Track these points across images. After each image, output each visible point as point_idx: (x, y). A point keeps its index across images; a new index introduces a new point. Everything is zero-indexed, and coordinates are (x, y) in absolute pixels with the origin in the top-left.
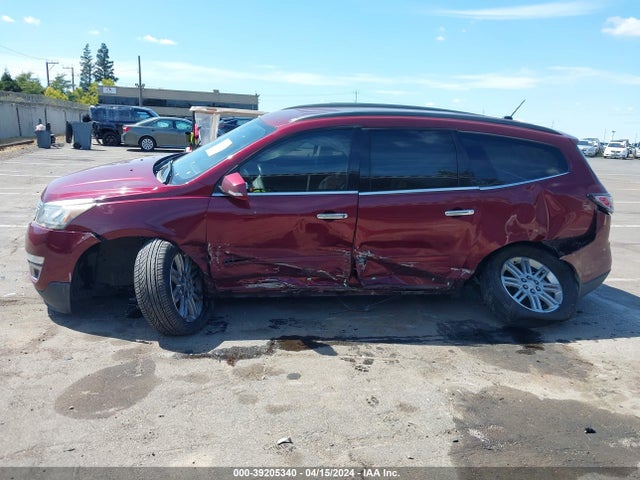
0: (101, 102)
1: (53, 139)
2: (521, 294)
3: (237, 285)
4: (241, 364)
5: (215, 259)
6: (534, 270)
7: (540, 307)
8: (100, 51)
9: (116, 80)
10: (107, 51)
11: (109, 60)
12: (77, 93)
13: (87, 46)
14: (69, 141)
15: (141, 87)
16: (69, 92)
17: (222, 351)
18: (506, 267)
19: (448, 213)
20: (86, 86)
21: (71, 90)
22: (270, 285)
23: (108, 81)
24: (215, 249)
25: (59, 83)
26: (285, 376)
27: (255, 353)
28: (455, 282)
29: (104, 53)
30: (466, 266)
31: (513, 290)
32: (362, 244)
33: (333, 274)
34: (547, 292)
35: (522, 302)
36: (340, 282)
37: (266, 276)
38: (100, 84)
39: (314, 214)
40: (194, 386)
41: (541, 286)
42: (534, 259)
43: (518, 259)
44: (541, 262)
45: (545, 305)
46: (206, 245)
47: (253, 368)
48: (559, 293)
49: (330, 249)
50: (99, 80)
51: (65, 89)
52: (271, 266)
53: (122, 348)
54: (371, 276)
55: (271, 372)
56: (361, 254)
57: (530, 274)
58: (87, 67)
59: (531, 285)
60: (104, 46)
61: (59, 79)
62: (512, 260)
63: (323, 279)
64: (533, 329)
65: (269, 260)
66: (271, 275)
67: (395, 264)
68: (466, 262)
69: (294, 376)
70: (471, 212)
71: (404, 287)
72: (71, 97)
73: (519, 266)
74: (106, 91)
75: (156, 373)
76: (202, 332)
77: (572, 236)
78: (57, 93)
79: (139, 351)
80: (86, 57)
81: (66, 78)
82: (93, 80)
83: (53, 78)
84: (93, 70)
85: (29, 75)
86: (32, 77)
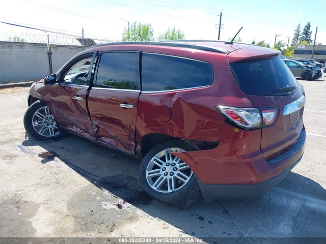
8: (306, 27)
10: (310, 26)
11: (310, 31)
12: (288, 49)
13: (299, 25)
19: (121, 105)
20: (293, 45)
21: (285, 48)
23: (304, 42)
25: (279, 45)
29: (308, 27)
39: (73, 96)
51: (282, 48)
54: (103, 136)
56: (94, 122)
58: (297, 35)
60: (309, 24)
61: (279, 43)
70: (132, 106)
72: (284, 51)
74: (299, 47)
82: (299, 42)
83: (277, 43)
84: (300, 37)
85: (264, 42)
86: (265, 43)
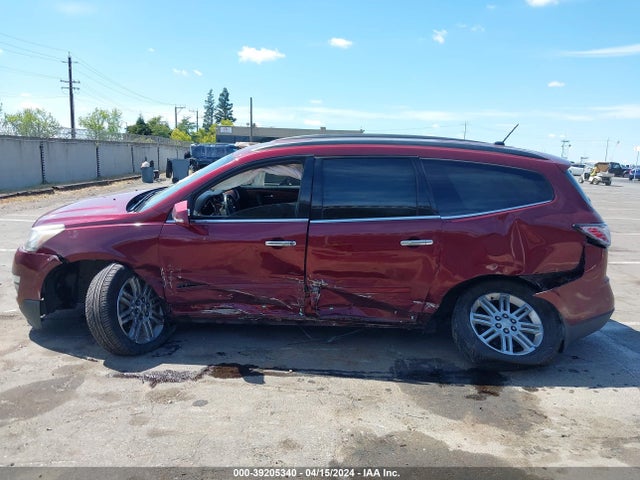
0: (218, 141)
1: (157, 174)
2: (493, 333)
3: (192, 310)
4: (161, 387)
5: (169, 283)
6: (513, 308)
7: (511, 348)
8: (222, 95)
9: (234, 120)
10: (228, 94)
11: (229, 103)
12: (200, 134)
13: (211, 91)
14: (168, 176)
15: (253, 126)
16: (193, 133)
17: (154, 373)
18: (478, 303)
19: (404, 243)
20: (207, 127)
21: (195, 131)
22: (226, 311)
23: (227, 122)
24: (168, 274)
25: (185, 125)
26: (191, 402)
27: (184, 377)
28: (420, 317)
29: (225, 96)
30: (429, 299)
31: (481, 328)
32: (315, 272)
33: (288, 302)
34: (524, 333)
35: (491, 343)
36: (296, 310)
37: (221, 302)
38: (220, 124)
39: (263, 241)
40: (101, 404)
41: (518, 325)
42: (515, 295)
43: (496, 295)
44: (524, 300)
45: (518, 347)
46: (158, 270)
47: (168, 393)
48: (539, 334)
49: (284, 276)
50: (218, 121)
51: (190, 131)
52: (225, 292)
53: (68, 363)
54: (329, 306)
55: (182, 398)
56: (315, 283)
57: (508, 312)
58: (210, 109)
59: (506, 324)
60: (225, 90)
61: (185, 121)
62: (488, 297)
63: (277, 307)
64: (502, 373)
65: (220, 286)
66: (226, 302)
67: (351, 295)
68: (429, 295)
69: (200, 403)
70: (430, 242)
71: (367, 320)
72: (194, 138)
73: (496, 303)
74: (222, 130)
75: (77, 390)
76: (150, 354)
77: (557, 270)
78: (182, 134)
79: (82, 367)
80: (210, 101)
81: (191, 121)
82: (215, 121)
83: (180, 121)
84: (215, 112)
85: (159, 119)
86: (162, 120)
